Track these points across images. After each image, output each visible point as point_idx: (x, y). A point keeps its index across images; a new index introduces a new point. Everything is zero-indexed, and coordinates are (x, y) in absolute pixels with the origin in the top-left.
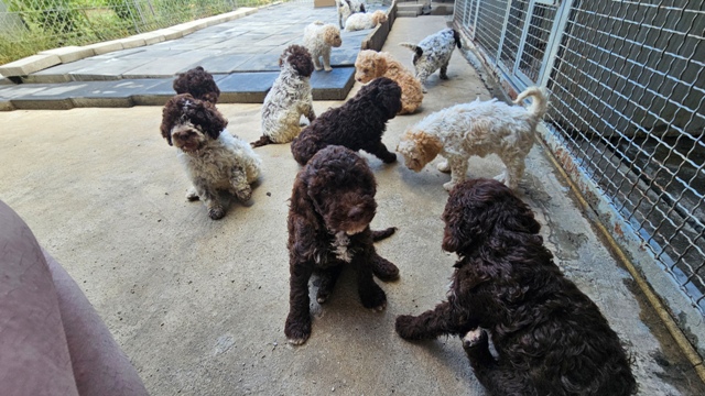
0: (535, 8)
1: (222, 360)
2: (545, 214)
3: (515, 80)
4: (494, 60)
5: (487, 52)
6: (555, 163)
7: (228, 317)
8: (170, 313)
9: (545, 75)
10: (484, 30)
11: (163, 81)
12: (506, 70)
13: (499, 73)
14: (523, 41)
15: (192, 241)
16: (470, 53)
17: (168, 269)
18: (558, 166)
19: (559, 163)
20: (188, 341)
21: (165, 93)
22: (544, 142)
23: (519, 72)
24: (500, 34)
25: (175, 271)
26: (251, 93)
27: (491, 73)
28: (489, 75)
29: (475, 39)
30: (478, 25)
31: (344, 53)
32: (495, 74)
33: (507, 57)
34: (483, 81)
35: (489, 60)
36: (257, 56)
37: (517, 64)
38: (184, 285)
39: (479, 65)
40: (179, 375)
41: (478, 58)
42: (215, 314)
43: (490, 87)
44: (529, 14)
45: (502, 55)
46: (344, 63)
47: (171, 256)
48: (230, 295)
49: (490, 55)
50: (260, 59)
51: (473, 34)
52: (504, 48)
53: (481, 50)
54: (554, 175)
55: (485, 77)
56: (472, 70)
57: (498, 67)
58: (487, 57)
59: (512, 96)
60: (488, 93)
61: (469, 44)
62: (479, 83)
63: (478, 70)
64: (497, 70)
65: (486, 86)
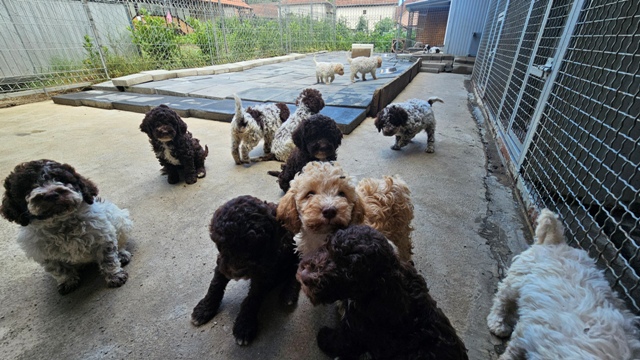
0: (530, 78)
1: (171, 325)
3: (508, 139)
4: (495, 117)
5: (491, 110)
6: (527, 220)
7: (190, 291)
8: (151, 277)
9: (529, 138)
10: (492, 91)
11: (215, 102)
12: (502, 129)
13: (497, 130)
14: (517, 106)
15: (188, 226)
16: (477, 109)
17: (163, 243)
18: (529, 224)
19: (530, 221)
20: (154, 302)
21: (212, 111)
22: (521, 199)
23: (511, 132)
24: (501, 96)
25: (166, 246)
27: (491, 129)
28: (488, 130)
29: (484, 98)
30: (488, 86)
31: (360, 97)
32: (493, 130)
33: (504, 117)
34: (481, 135)
35: (491, 118)
36: (291, 91)
37: (510, 124)
38: (169, 258)
39: (482, 120)
40: (137, 328)
41: (483, 114)
42: (181, 286)
43: (486, 141)
44: (525, 82)
45: (501, 115)
46: (356, 104)
47: (168, 234)
48: (198, 274)
49: (493, 113)
50: (292, 94)
51: (483, 93)
52: (503, 109)
53: (487, 108)
54: (522, 232)
55: (483, 132)
56: (473, 124)
57: (497, 125)
58: (490, 115)
59: (503, 152)
60: (482, 146)
61: (479, 101)
62: (476, 136)
63: (479, 126)
64: (495, 127)
65: (482, 140)
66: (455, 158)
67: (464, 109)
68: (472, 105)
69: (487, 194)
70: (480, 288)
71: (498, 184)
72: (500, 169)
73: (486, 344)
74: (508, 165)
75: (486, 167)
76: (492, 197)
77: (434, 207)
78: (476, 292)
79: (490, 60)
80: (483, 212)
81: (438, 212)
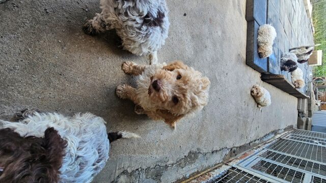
0: (301, 173)
2: (173, 164)
3: (254, 157)
4: (268, 148)
5: (272, 144)
6: (203, 173)
9: (256, 173)
10: (287, 144)
12: (261, 153)
13: (259, 149)
14: (278, 164)
16: (273, 135)
18: (202, 174)
19: (203, 175)
22: (216, 168)
23: (259, 159)
24: (284, 152)
26: (253, 8)
27: (260, 145)
29: (281, 139)
30: (291, 141)
32: (259, 147)
33: (269, 154)
34: (255, 141)
35: (267, 145)
37: (264, 159)
39: (265, 139)
41: (269, 139)
43: (251, 144)
44: (297, 169)
45: (270, 152)
46: (270, 65)
49: (270, 146)
51: (285, 138)
52: (275, 153)
53: (274, 141)
54: (196, 171)
55: (257, 142)
56: (262, 135)
57: (263, 149)
58: (269, 144)
59: (245, 155)
60: (247, 142)
61: (278, 136)
62: (254, 139)
63: (261, 139)
64: (261, 148)
65: (252, 142)
66: (238, 130)
67: (272, 129)
68: (275, 132)
69: (217, 151)
70: (158, 157)
71: (224, 155)
72: (233, 154)
73: (127, 166)
74: (237, 159)
75: (234, 147)
76: (215, 153)
77: (203, 126)
78: (155, 156)
79: (312, 142)
80: (205, 151)
81: (199, 128)
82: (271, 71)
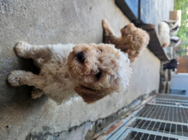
3: (123, 129)
4: (136, 115)
5: (141, 111)
10: (153, 110)
12: (130, 123)
13: (128, 119)
14: (150, 132)
16: (139, 101)
23: (129, 131)
27: (128, 114)
28: (126, 112)
29: (147, 105)
30: (156, 106)
31: (147, 13)
32: (127, 116)
34: (123, 108)
35: (136, 112)
37: (135, 129)
39: (133, 106)
41: (136, 106)
43: (119, 113)
44: (169, 135)
45: (139, 120)
46: (142, 11)
49: (138, 113)
51: (150, 103)
52: (144, 121)
53: (141, 108)
55: (125, 110)
56: (130, 101)
57: (132, 118)
59: (113, 128)
60: (115, 111)
61: (144, 102)
62: (122, 106)
63: (129, 106)
64: (129, 117)
65: (119, 111)
67: (139, 94)
68: (142, 98)
69: (76, 127)
71: (86, 132)
72: (99, 129)
74: (103, 134)
75: (100, 119)
76: (73, 132)
79: (174, 104)
80: (57, 129)
82: (142, 18)
